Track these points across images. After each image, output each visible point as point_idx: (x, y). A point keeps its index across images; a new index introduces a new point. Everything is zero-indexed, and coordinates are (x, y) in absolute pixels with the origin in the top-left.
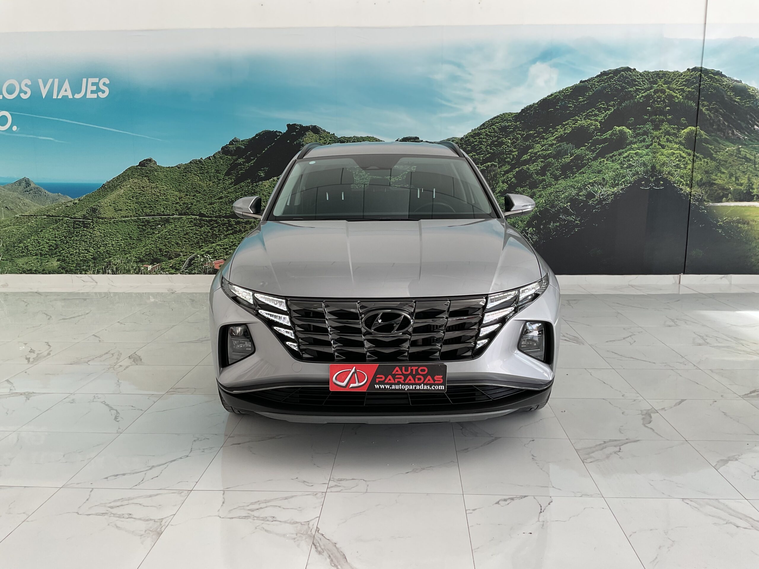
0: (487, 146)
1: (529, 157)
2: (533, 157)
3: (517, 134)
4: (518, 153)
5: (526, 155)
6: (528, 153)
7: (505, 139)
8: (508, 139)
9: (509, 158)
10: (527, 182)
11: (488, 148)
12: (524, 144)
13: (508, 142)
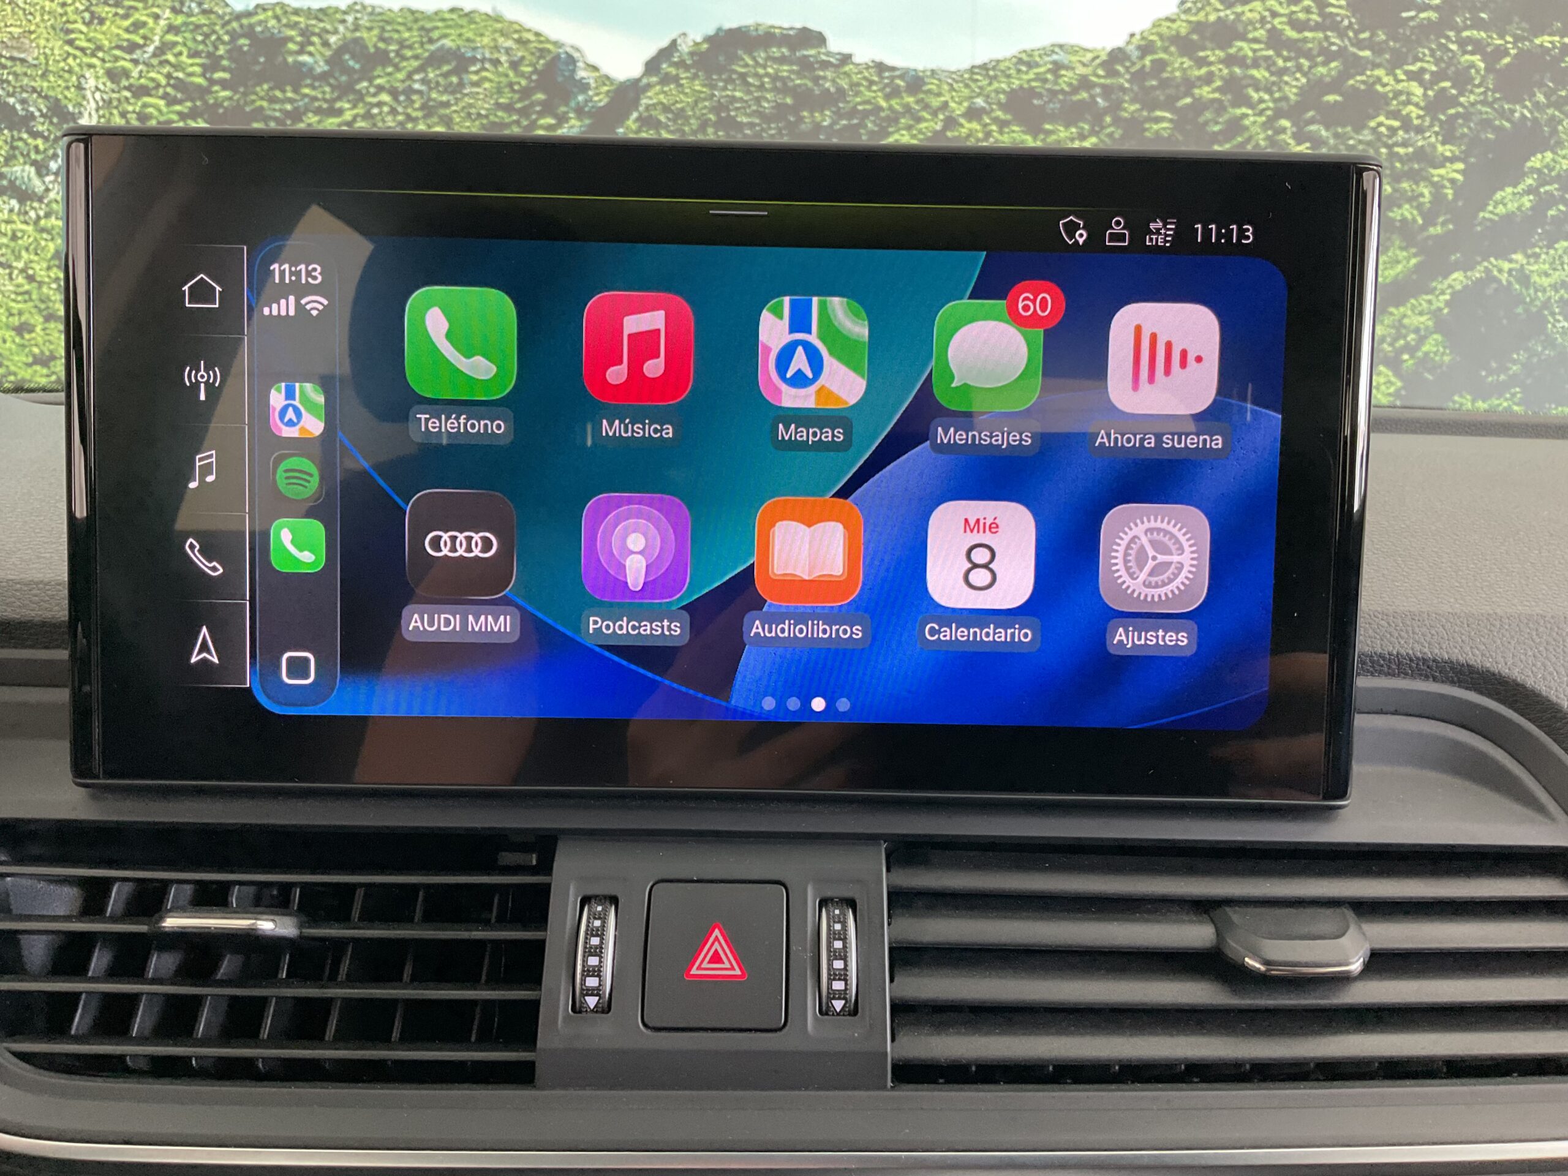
0: (1279, 114)
1: (1527, 201)
2: (1550, 201)
3: (1462, 43)
4: (1461, 172)
5: (1515, 186)
6: (1523, 175)
7: (1391, 72)
8: (1412, 76)
9: (1410, 200)
10: (1515, 362)
11: (1283, 130)
12: (1502, 114)
13: (1409, 94)
